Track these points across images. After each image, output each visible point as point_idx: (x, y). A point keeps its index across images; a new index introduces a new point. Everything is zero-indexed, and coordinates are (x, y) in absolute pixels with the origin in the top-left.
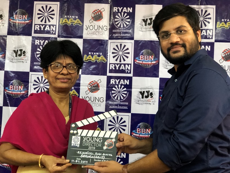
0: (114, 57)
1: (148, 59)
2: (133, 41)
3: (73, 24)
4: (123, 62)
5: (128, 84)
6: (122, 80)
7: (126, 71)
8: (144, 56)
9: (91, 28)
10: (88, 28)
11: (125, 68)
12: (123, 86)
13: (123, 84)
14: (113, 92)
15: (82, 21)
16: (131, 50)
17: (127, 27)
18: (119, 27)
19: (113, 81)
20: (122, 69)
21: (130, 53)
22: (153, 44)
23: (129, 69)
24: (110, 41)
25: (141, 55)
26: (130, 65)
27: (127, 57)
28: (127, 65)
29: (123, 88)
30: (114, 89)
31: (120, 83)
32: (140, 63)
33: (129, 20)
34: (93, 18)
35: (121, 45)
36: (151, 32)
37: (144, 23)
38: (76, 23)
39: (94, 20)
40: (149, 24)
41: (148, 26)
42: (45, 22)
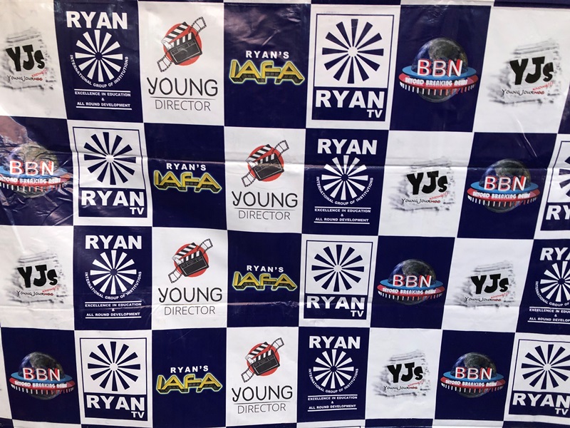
1: (444, 72)
4: (358, 83)
7: (371, 111)
8: (431, 62)
11: (366, 102)
12: (356, 160)
14: (325, 177)
16: (390, 42)
25: (423, 58)
26: (382, 94)
32: (416, 87)
35: (354, 23)
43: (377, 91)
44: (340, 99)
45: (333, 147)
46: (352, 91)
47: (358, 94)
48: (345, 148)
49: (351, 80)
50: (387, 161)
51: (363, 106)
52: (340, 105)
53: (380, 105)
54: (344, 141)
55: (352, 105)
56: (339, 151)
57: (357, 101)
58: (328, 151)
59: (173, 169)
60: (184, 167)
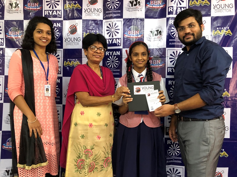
0: (108, 33)
1: (135, 34)
2: (122, 20)
3: (73, 8)
4: (114, 37)
5: (119, 54)
6: (114, 52)
7: (118, 44)
8: (131, 31)
9: (89, 10)
10: (86, 11)
11: (116, 41)
12: (115, 57)
13: (116, 55)
14: (108, 62)
15: (81, 5)
16: (121, 27)
17: (117, 8)
18: (110, 9)
19: (107, 53)
20: (114, 43)
24: (104, 21)
25: (129, 30)
26: (120, 39)
27: (118, 33)
28: (117, 40)
29: (116, 58)
30: (108, 59)
31: (113, 55)
32: (128, 37)
33: (118, 2)
34: (89, 2)
35: (112, 23)
36: (137, 11)
37: (130, 5)
38: (76, 7)
39: (91, 4)
40: (135, 5)
41: (134, 7)
42: (53, 8)
43: (119, 39)
44: (111, 41)
45: (109, 54)
46: (113, 39)
48: (112, 54)
50: (123, 57)
51: (116, 43)
52: (111, 43)
53: (120, 42)
54: (112, 52)
55: (113, 43)
56: (111, 55)
57: (114, 42)
58: (108, 55)
59: (69, 60)
60: (72, 60)
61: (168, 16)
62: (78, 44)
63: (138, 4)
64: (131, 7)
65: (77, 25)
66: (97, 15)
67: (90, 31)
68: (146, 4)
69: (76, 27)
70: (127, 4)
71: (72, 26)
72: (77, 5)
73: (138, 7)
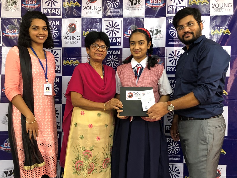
0: (107, 32)
2: (122, 19)
3: (73, 6)
8: (131, 30)
12: (115, 56)
15: (81, 3)
16: (121, 26)
17: (117, 7)
18: (110, 8)
20: (114, 42)
21: (120, 29)
22: (138, 20)
23: (120, 42)
24: (103, 19)
25: (129, 30)
27: (118, 32)
29: (116, 58)
30: (108, 58)
32: (128, 36)
33: (118, 1)
35: (112, 22)
36: (137, 10)
37: (130, 3)
38: (75, 5)
39: (90, 2)
40: (135, 4)
41: (134, 6)
42: (51, 6)
43: (119, 38)
44: (110, 40)
47: (114, 39)
49: (112, 36)
50: (123, 56)
51: (116, 42)
52: (110, 42)
54: (112, 51)
56: (111, 54)
60: (71, 59)
61: (167, 15)
62: (77, 43)
63: (138, 3)
64: (131, 6)
65: (76, 23)
66: (96, 13)
67: (90, 30)
68: (146, 3)
69: (75, 26)
70: (127, 3)
71: (71, 25)
72: (77, 3)
73: (138, 6)
